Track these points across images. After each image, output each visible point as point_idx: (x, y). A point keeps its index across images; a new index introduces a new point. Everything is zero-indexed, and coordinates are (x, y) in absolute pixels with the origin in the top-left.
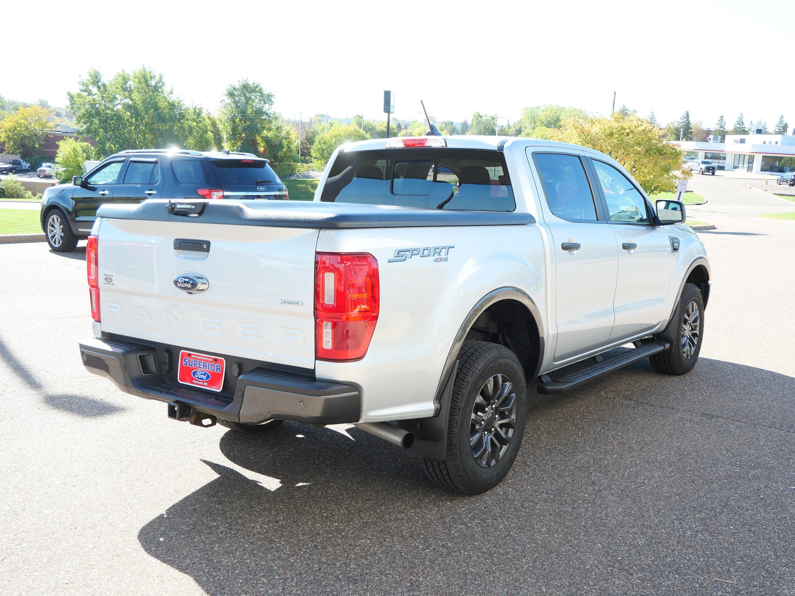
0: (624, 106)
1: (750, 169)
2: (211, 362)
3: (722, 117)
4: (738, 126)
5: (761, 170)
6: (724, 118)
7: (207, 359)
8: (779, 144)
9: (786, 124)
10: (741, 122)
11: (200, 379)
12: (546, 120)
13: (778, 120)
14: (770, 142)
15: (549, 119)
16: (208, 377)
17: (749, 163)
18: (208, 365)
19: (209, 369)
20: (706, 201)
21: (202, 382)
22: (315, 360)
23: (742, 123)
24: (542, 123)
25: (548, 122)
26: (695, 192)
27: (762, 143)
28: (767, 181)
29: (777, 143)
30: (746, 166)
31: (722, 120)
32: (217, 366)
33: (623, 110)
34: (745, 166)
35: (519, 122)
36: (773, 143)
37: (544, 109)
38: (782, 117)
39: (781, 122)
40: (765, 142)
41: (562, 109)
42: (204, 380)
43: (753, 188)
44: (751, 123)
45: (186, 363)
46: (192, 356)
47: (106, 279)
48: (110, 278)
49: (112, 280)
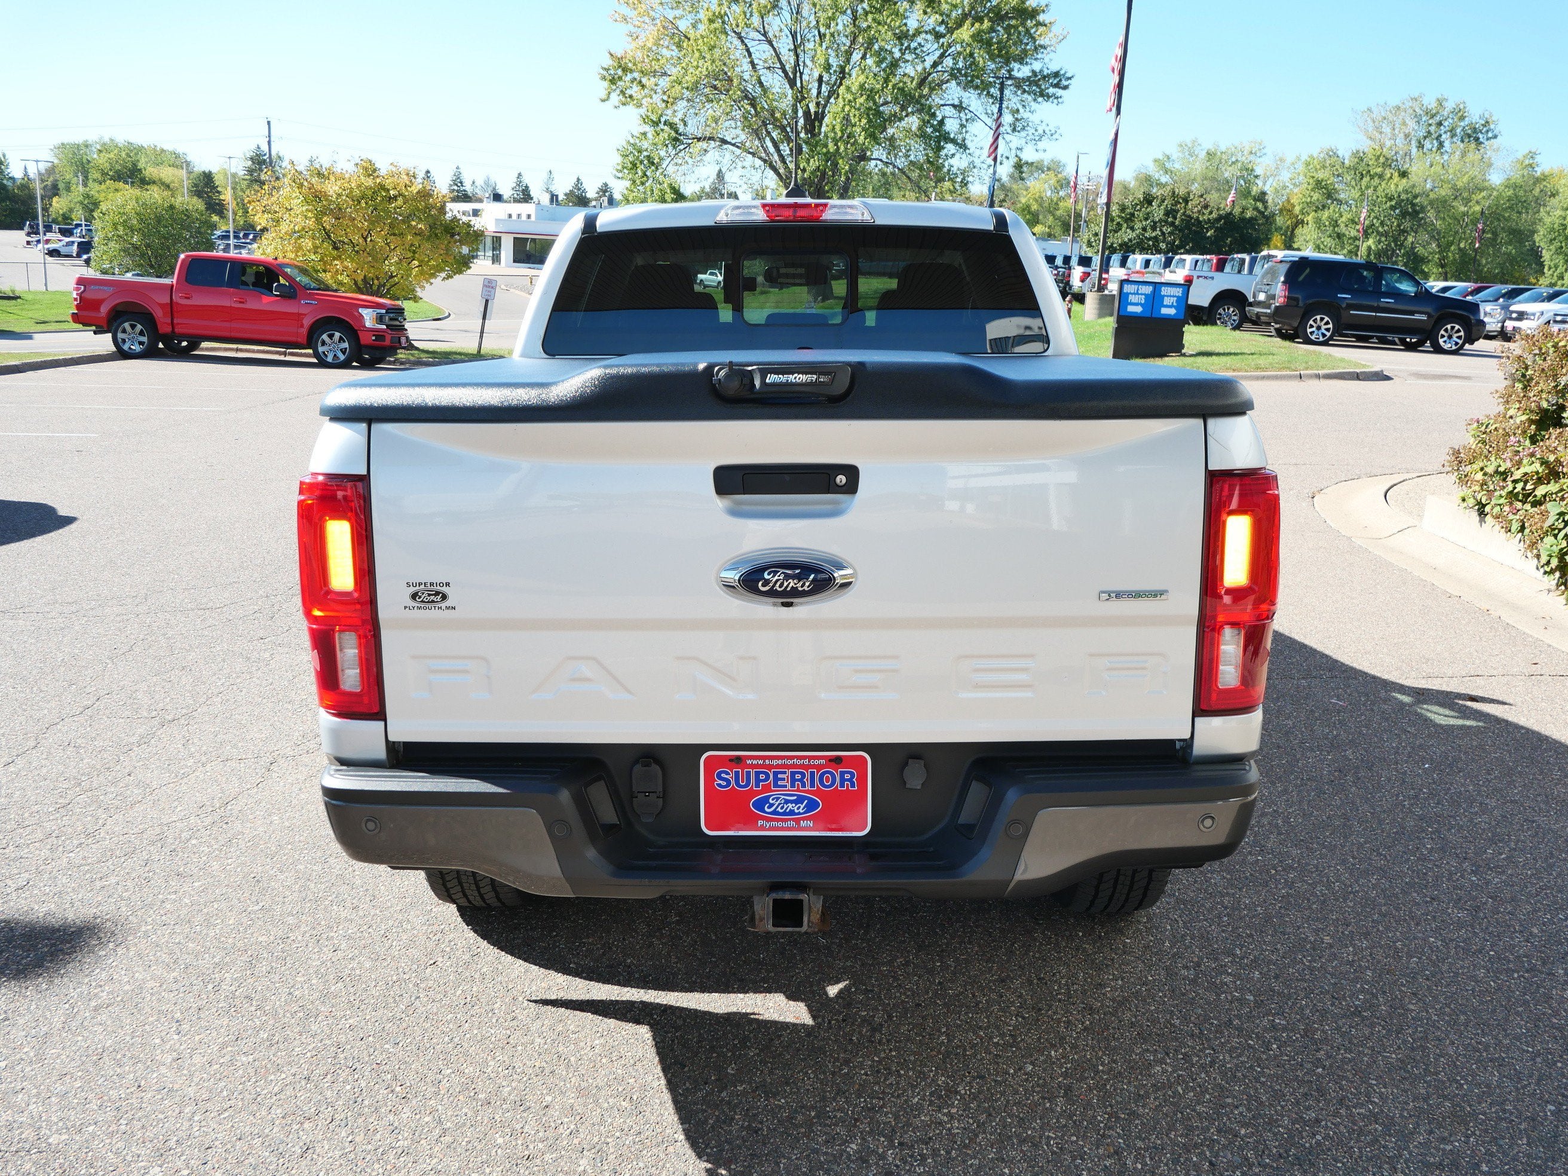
0: (259, 148)
1: (496, 259)
2: (819, 767)
3: (428, 172)
4: (456, 188)
5: (514, 261)
6: (432, 173)
7: (806, 762)
8: (533, 218)
9: (527, 187)
10: (458, 181)
11: (785, 813)
12: (111, 170)
13: (515, 180)
14: (519, 216)
15: (118, 167)
16: (812, 805)
17: (494, 249)
18: (808, 776)
19: (812, 785)
20: (447, 315)
21: (793, 820)
22: (1194, 715)
23: (461, 183)
24: (104, 174)
25: (116, 172)
26: (424, 299)
27: (507, 217)
28: (531, 279)
29: (529, 216)
30: (490, 253)
31: (428, 177)
32: (842, 774)
33: (257, 155)
34: (487, 254)
35: (51, 171)
36: (524, 217)
37: (99, 147)
38: (520, 175)
39: (519, 183)
40: (510, 216)
41: (140, 149)
42: (799, 813)
43: (512, 290)
44: (474, 183)
45: (724, 783)
46: (749, 762)
47: (414, 596)
48: (437, 593)
49: (444, 597)
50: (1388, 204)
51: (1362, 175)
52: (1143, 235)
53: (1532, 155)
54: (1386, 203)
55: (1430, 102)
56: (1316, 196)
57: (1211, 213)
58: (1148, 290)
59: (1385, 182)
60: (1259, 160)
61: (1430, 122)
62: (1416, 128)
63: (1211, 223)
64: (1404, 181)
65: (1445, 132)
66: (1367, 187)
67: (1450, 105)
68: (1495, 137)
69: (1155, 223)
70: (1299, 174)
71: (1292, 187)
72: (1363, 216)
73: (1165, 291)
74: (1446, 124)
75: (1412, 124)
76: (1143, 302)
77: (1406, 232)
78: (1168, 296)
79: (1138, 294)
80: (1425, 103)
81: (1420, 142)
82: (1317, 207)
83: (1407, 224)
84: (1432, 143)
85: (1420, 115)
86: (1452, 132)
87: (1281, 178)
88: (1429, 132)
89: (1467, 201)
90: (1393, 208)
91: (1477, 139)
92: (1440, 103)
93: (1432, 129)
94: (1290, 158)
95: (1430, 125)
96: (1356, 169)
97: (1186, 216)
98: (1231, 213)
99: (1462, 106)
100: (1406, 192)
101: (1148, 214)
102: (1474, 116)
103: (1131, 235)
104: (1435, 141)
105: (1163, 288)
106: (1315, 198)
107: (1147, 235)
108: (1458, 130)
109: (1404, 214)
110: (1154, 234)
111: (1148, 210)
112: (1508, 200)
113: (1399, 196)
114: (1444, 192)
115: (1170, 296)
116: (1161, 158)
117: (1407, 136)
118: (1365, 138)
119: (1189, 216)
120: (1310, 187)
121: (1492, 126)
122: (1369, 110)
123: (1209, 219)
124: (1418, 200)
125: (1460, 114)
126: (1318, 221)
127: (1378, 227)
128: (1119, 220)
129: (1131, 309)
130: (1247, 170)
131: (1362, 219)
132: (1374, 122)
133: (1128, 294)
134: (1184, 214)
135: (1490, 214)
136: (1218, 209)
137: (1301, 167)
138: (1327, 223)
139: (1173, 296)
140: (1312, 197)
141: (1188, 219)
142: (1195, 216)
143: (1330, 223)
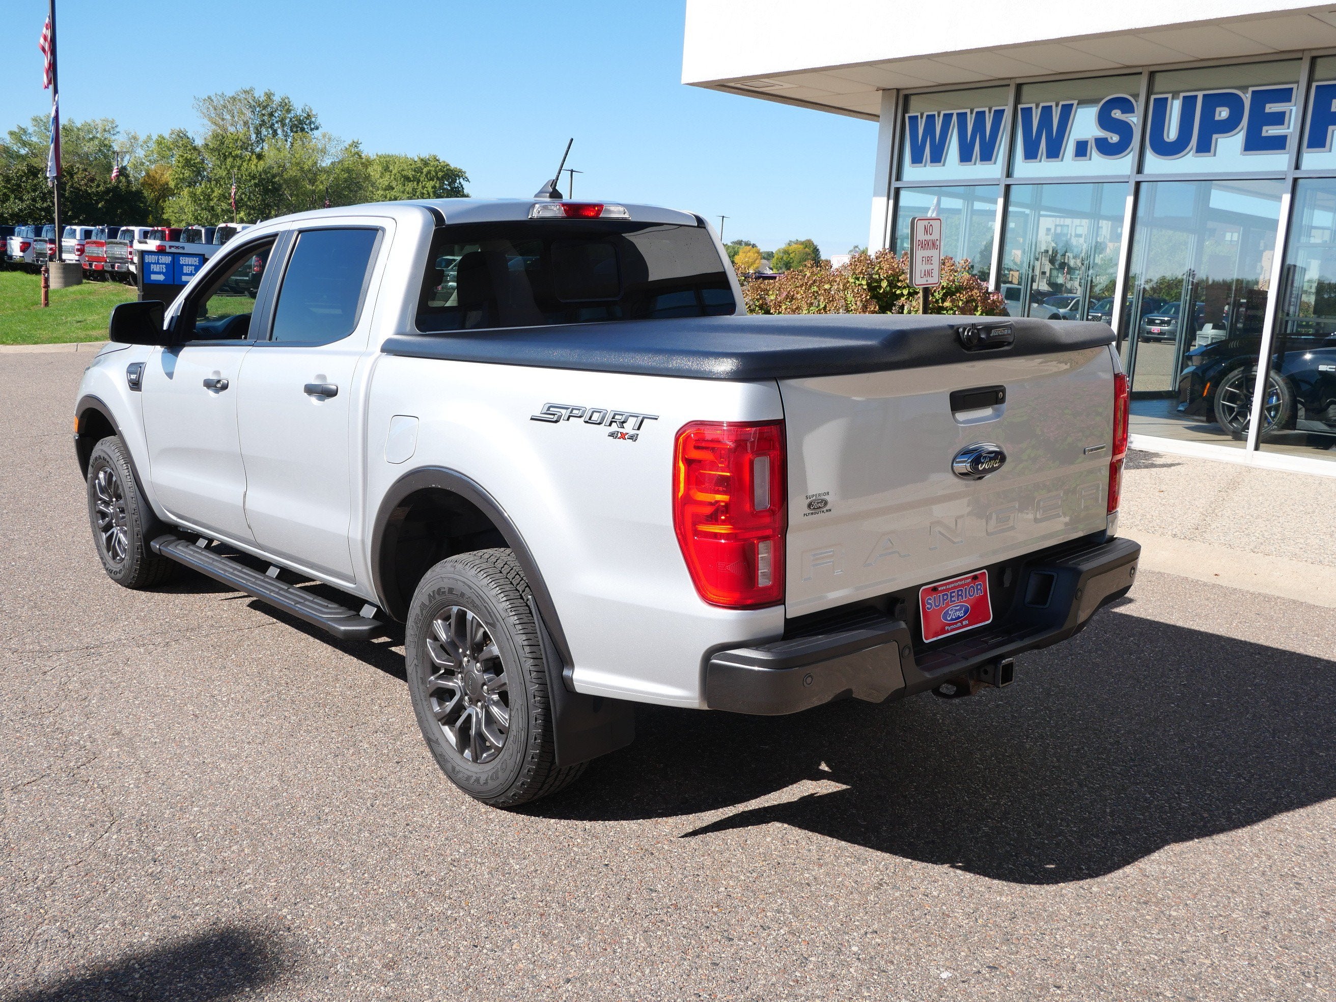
2: (968, 584)
7: (963, 582)
11: (956, 619)
16: (966, 611)
18: (964, 591)
19: (966, 598)
22: (1107, 515)
32: (977, 586)
42: (962, 617)
45: (930, 606)
46: (940, 589)
47: (809, 505)
48: (822, 500)
49: (826, 503)
50: (253, 182)
51: (225, 155)
52: (34, 206)
53: (355, 144)
54: (250, 180)
55: (260, 94)
56: (187, 173)
57: (98, 186)
58: (167, 259)
59: (246, 162)
60: (113, 138)
61: (263, 112)
62: (252, 117)
63: (100, 196)
64: (262, 162)
65: (277, 122)
66: (232, 167)
67: (277, 99)
68: (317, 128)
69: (44, 194)
70: (152, 151)
71: (148, 163)
72: (233, 191)
73: (183, 260)
74: (276, 115)
75: (249, 114)
76: (164, 271)
77: (270, 206)
78: (186, 265)
79: (158, 263)
80: (256, 95)
81: (257, 129)
82: (189, 183)
83: (269, 200)
84: (267, 131)
85: (254, 106)
86: (282, 121)
87: (137, 155)
88: (263, 121)
89: (313, 181)
90: (256, 185)
91: (303, 130)
92: (269, 96)
93: (266, 118)
94: (142, 137)
95: (264, 115)
96: (219, 151)
97: (74, 188)
98: (117, 187)
99: (286, 101)
100: (265, 172)
101: (35, 185)
102: (298, 108)
103: (22, 206)
104: (270, 130)
105: (181, 258)
106: (187, 175)
107: (38, 205)
108: (287, 121)
109: (266, 191)
110: (45, 205)
111: (35, 182)
112: (345, 181)
113: (260, 175)
114: (293, 172)
115: (189, 265)
116: (17, 131)
117: (246, 123)
118: (210, 123)
119: (77, 189)
120: (180, 165)
121: (313, 119)
122: (209, 98)
123: (97, 191)
124: (277, 179)
125: (286, 106)
126: (193, 196)
127: (247, 202)
128: (6, 190)
129: (154, 277)
130: (105, 145)
131: (232, 194)
132: (215, 109)
133: (150, 264)
134: (72, 186)
135: (333, 192)
136: (105, 183)
137: (153, 146)
138: (202, 198)
139: (191, 265)
140: (183, 174)
141: (76, 191)
142: (83, 188)
143: (204, 198)
